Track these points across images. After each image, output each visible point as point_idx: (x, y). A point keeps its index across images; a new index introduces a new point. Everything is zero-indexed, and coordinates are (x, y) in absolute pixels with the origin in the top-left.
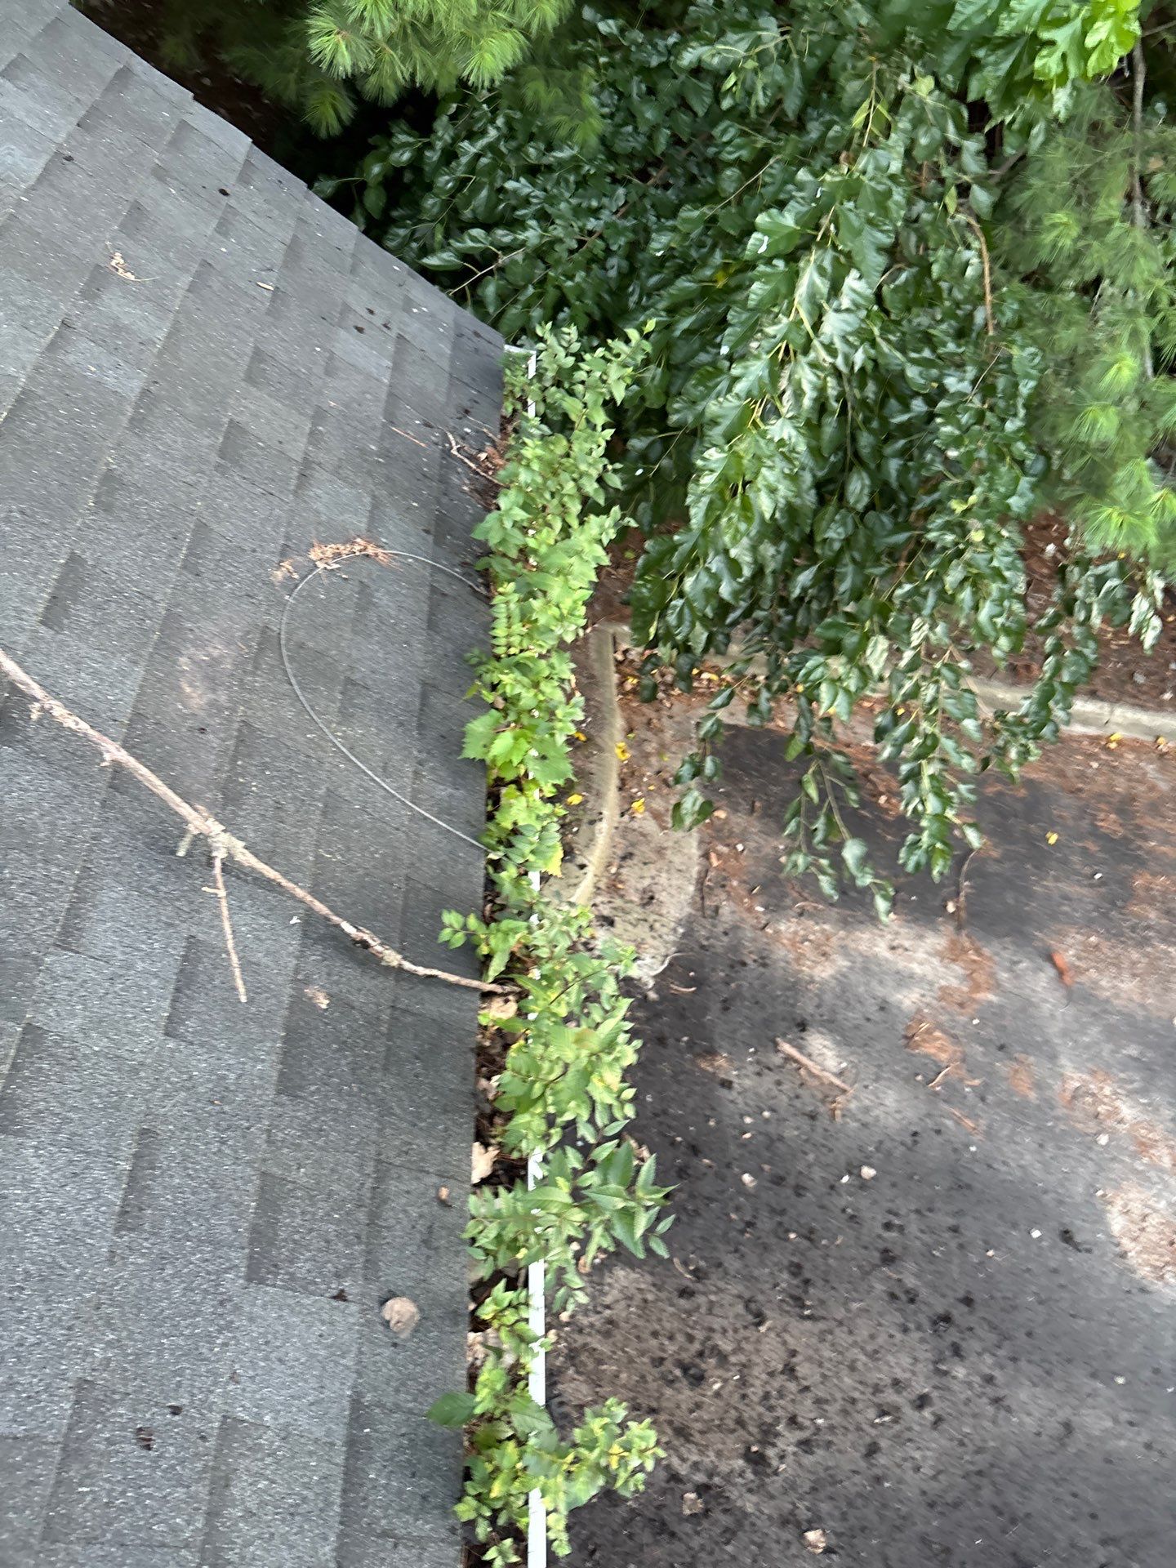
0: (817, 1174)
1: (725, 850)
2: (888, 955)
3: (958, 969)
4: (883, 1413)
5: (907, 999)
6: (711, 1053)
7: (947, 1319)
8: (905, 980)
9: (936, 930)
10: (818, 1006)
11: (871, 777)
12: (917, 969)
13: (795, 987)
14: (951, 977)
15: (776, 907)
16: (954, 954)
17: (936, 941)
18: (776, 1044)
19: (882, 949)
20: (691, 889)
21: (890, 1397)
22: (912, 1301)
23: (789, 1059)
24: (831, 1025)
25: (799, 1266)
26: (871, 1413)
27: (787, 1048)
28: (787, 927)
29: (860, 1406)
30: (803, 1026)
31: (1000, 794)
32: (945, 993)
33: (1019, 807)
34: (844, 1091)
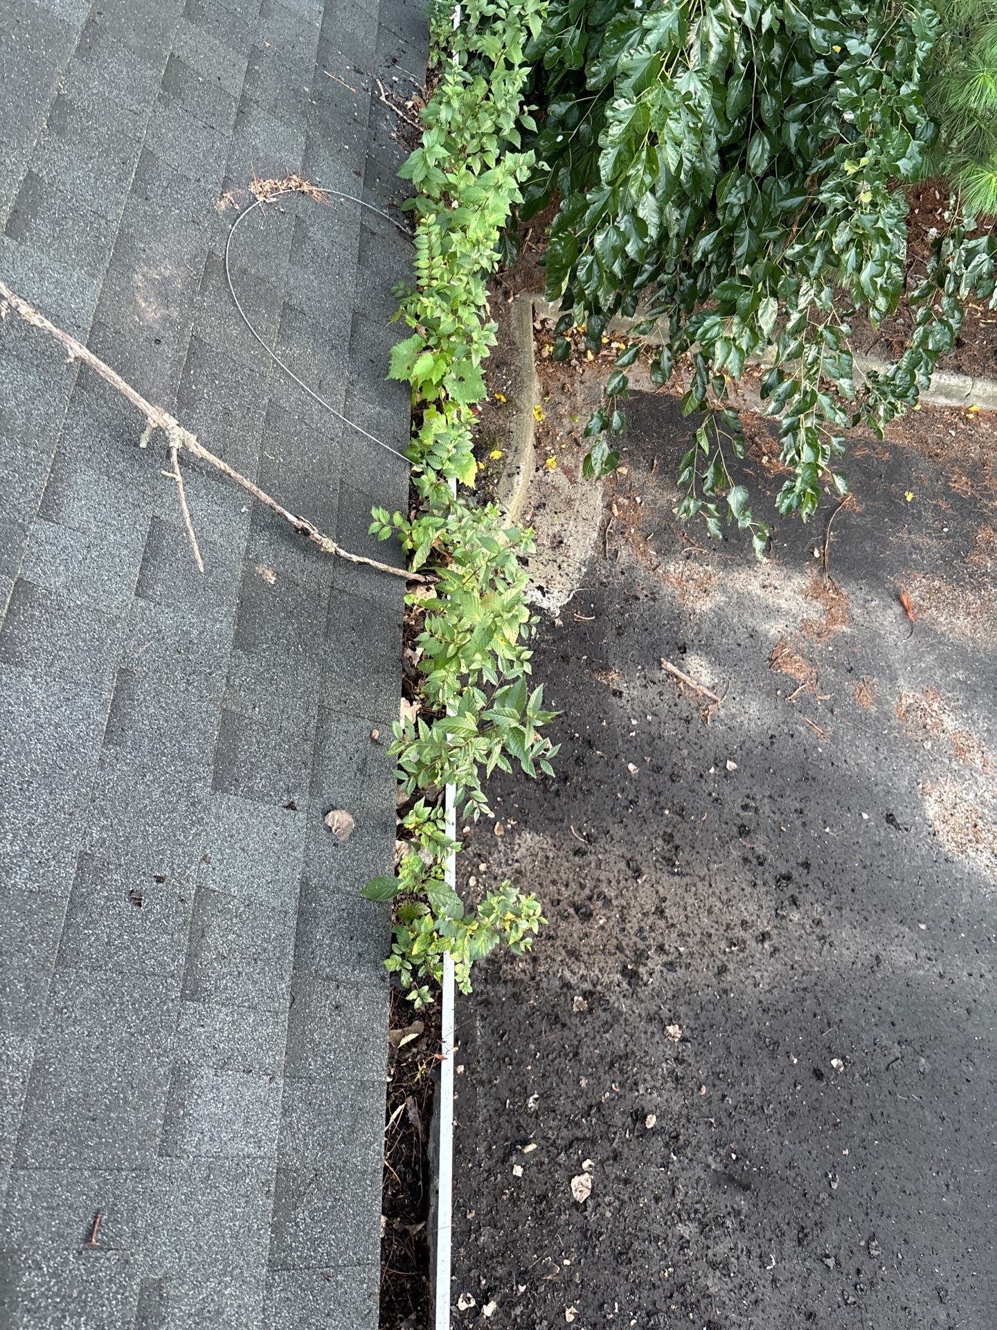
0: (689, 765)
1: (626, 502)
2: (760, 592)
3: (818, 605)
4: (733, 944)
5: (773, 629)
6: (606, 668)
7: (788, 878)
8: (772, 613)
9: (802, 572)
10: (698, 633)
11: (757, 439)
12: (784, 605)
13: (678, 617)
14: (813, 611)
15: (666, 551)
16: (817, 592)
17: (802, 581)
18: (660, 663)
19: (755, 587)
20: (595, 535)
21: (739, 933)
22: (761, 864)
23: (670, 674)
24: (707, 648)
25: (671, 836)
26: (723, 945)
27: (670, 666)
28: (674, 568)
29: (714, 939)
30: (683, 649)
31: (868, 457)
32: (806, 625)
33: (883, 469)
34: (715, 701)
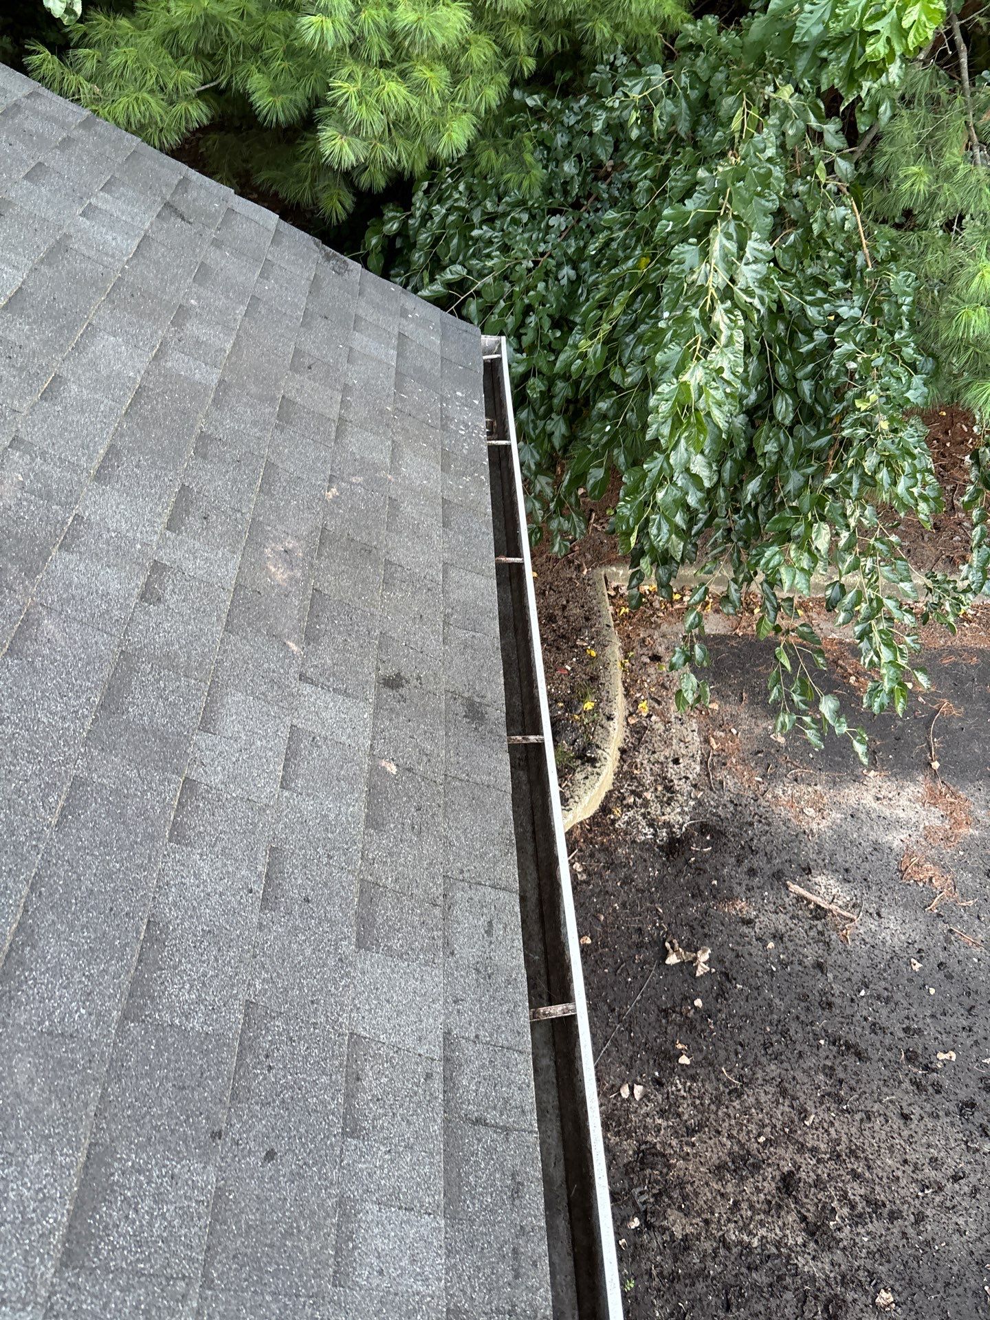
0: (837, 988)
1: (722, 734)
2: (875, 805)
3: (938, 812)
4: (924, 1187)
5: (896, 839)
6: (731, 898)
7: (972, 1105)
8: (892, 824)
9: (913, 780)
10: (819, 853)
11: (840, 662)
12: (902, 815)
13: (799, 836)
14: (933, 818)
15: (770, 778)
16: (934, 798)
17: (916, 788)
18: (787, 887)
19: (868, 800)
20: (698, 768)
21: (929, 1173)
22: (938, 1092)
23: (800, 898)
24: (831, 866)
25: (832, 1068)
26: (914, 1188)
27: (794, 888)
28: (783, 792)
29: (903, 1182)
30: (808, 870)
31: (955, 664)
32: (929, 833)
33: (973, 672)
34: (852, 920)
